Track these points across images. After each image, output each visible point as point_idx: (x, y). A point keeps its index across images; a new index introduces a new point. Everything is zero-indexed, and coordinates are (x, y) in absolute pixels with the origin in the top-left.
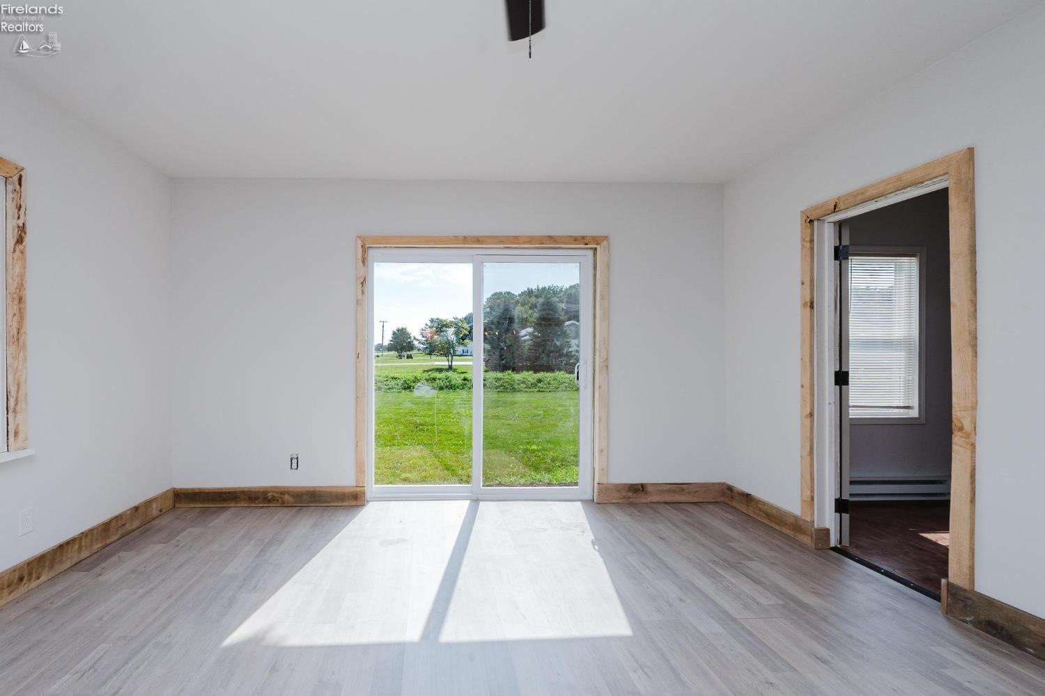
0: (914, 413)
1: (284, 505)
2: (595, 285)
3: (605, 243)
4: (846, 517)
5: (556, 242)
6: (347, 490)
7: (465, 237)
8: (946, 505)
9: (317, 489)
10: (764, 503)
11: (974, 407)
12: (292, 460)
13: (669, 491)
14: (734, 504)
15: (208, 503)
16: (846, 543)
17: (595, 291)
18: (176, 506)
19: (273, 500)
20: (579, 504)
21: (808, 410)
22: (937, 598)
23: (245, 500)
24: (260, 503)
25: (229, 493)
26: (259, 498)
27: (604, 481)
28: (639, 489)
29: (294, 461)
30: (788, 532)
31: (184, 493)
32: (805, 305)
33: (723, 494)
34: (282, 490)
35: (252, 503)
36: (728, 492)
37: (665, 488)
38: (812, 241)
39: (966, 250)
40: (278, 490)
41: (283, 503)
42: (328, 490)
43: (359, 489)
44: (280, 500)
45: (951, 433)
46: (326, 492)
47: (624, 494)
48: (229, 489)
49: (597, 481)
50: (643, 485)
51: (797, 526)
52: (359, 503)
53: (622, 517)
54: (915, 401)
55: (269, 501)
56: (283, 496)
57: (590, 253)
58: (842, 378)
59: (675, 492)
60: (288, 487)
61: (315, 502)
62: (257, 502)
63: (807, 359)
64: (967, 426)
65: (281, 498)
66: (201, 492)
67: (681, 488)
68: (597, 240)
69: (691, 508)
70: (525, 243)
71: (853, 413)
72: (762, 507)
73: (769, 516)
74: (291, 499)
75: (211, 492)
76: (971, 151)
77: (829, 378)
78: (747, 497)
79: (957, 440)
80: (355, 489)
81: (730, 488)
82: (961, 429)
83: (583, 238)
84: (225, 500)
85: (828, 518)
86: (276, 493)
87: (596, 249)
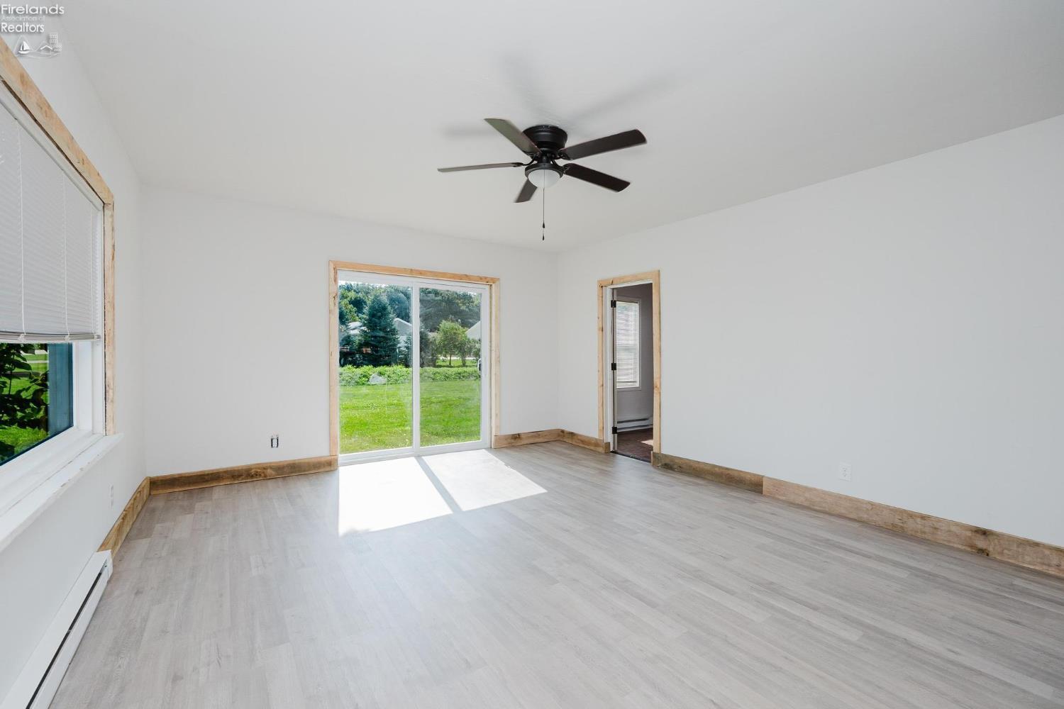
0: (637, 385)
1: (266, 478)
2: (491, 308)
3: (497, 282)
4: (616, 435)
5: (470, 279)
6: (323, 460)
7: (411, 270)
8: (651, 430)
9: (297, 462)
10: (581, 436)
11: (660, 378)
12: (272, 440)
13: (532, 437)
14: (565, 440)
15: (189, 486)
16: (616, 449)
17: (491, 313)
18: (152, 494)
19: (257, 474)
20: (484, 450)
21: (601, 383)
22: (650, 462)
23: (228, 478)
24: (243, 479)
25: (212, 474)
26: (242, 475)
27: (499, 434)
28: (517, 437)
29: (275, 441)
30: (592, 448)
31: (162, 480)
32: (599, 330)
33: (559, 435)
34: (264, 466)
35: (234, 480)
36: (562, 434)
37: (530, 435)
38: (602, 297)
39: (658, 312)
40: (261, 466)
41: (265, 476)
42: (307, 461)
43: (333, 457)
44: (263, 475)
45: (653, 389)
46: (305, 463)
47: (509, 441)
48: (212, 470)
49: (494, 434)
50: (519, 435)
51: (597, 444)
52: (332, 468)
53: (512, 452)
54: (638, 379)
55: (252, 477)
56: (265, 471)
57: (488, 287)
58: (614, 367)
59: (535, 437)
60: (271, 463)
61: (295, 472)
62: (240, 479)
63: (600, 356)
64: (658, 386)
65: (263, 472)
66: (181, 477)
67: (537, 434)
68: (494, 280)
69: (544, 445)
70: (450, 278)
71: (618, 386)
72: (579, 437)
73: (583, 442)
74: (273, 473)
75: (191, 476)
76: (659, 271)
77: (609, 367)
78: (572, 434)
79: (655, 391)
80: (330, 458)
81: (563, 431)
82: (656, 387)
83: (486, 278)
84: (207, 481)
85: (609, 438)
86: (259, 469)
87: (491, 285)
